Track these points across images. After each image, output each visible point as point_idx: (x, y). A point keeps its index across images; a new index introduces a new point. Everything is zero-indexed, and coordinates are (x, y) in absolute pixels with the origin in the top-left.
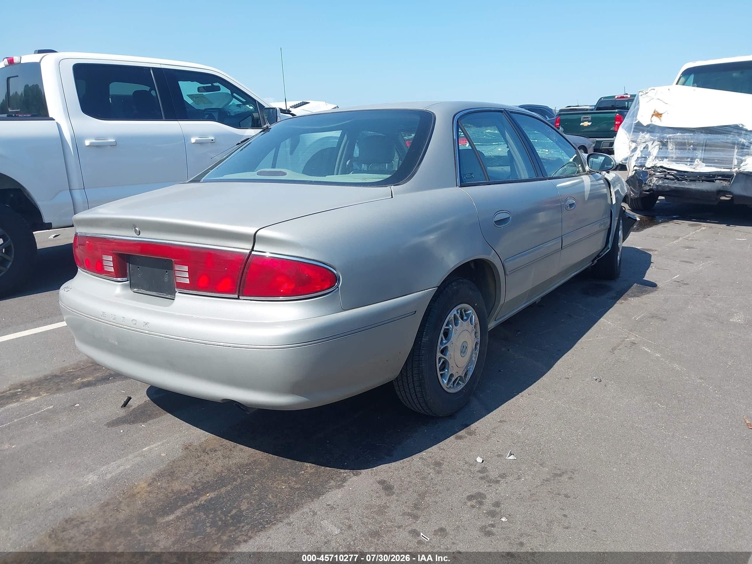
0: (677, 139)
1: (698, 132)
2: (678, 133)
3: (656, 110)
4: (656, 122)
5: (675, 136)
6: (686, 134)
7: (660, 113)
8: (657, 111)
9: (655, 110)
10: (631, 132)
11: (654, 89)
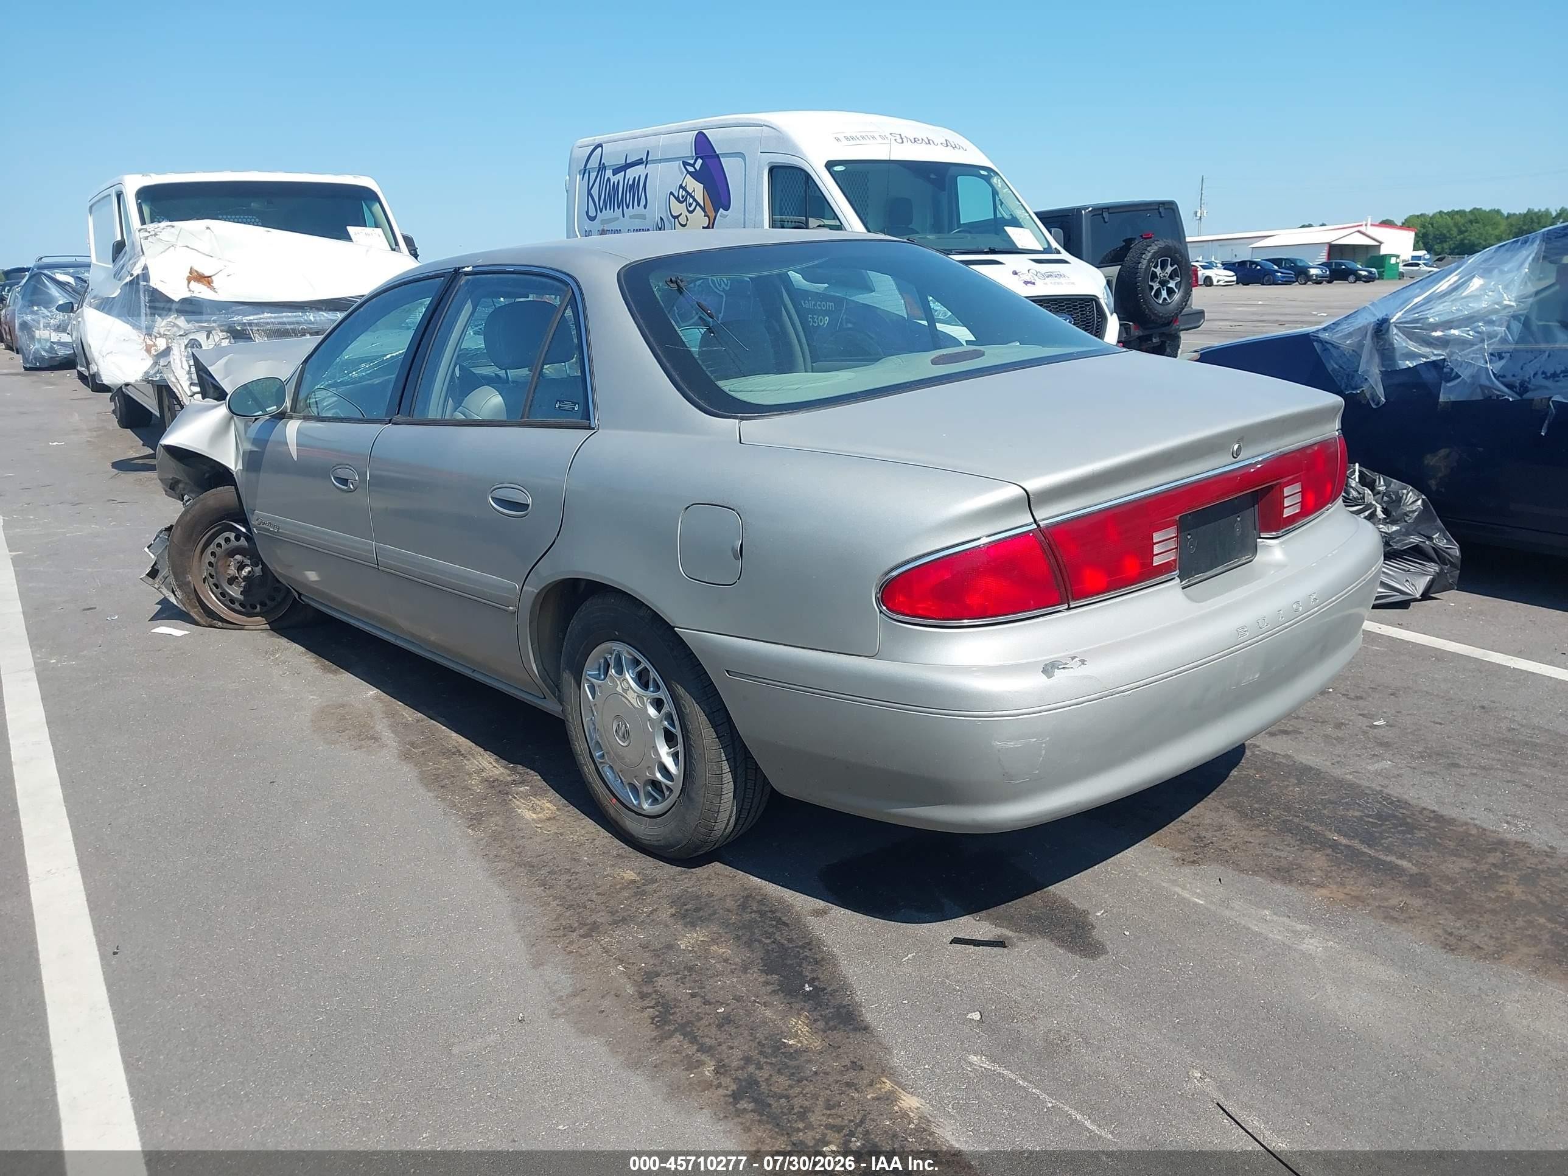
0: (268, 324)
1: (311, 308)
2: (263, 313)
3: (196, 268)
4: (201, 291)
5: (260, 319)
6: (284, 314)
7: (207, 274)
8: (196, 271)
9: (191, 268)
10: (139, 315)
11: (173, 227)
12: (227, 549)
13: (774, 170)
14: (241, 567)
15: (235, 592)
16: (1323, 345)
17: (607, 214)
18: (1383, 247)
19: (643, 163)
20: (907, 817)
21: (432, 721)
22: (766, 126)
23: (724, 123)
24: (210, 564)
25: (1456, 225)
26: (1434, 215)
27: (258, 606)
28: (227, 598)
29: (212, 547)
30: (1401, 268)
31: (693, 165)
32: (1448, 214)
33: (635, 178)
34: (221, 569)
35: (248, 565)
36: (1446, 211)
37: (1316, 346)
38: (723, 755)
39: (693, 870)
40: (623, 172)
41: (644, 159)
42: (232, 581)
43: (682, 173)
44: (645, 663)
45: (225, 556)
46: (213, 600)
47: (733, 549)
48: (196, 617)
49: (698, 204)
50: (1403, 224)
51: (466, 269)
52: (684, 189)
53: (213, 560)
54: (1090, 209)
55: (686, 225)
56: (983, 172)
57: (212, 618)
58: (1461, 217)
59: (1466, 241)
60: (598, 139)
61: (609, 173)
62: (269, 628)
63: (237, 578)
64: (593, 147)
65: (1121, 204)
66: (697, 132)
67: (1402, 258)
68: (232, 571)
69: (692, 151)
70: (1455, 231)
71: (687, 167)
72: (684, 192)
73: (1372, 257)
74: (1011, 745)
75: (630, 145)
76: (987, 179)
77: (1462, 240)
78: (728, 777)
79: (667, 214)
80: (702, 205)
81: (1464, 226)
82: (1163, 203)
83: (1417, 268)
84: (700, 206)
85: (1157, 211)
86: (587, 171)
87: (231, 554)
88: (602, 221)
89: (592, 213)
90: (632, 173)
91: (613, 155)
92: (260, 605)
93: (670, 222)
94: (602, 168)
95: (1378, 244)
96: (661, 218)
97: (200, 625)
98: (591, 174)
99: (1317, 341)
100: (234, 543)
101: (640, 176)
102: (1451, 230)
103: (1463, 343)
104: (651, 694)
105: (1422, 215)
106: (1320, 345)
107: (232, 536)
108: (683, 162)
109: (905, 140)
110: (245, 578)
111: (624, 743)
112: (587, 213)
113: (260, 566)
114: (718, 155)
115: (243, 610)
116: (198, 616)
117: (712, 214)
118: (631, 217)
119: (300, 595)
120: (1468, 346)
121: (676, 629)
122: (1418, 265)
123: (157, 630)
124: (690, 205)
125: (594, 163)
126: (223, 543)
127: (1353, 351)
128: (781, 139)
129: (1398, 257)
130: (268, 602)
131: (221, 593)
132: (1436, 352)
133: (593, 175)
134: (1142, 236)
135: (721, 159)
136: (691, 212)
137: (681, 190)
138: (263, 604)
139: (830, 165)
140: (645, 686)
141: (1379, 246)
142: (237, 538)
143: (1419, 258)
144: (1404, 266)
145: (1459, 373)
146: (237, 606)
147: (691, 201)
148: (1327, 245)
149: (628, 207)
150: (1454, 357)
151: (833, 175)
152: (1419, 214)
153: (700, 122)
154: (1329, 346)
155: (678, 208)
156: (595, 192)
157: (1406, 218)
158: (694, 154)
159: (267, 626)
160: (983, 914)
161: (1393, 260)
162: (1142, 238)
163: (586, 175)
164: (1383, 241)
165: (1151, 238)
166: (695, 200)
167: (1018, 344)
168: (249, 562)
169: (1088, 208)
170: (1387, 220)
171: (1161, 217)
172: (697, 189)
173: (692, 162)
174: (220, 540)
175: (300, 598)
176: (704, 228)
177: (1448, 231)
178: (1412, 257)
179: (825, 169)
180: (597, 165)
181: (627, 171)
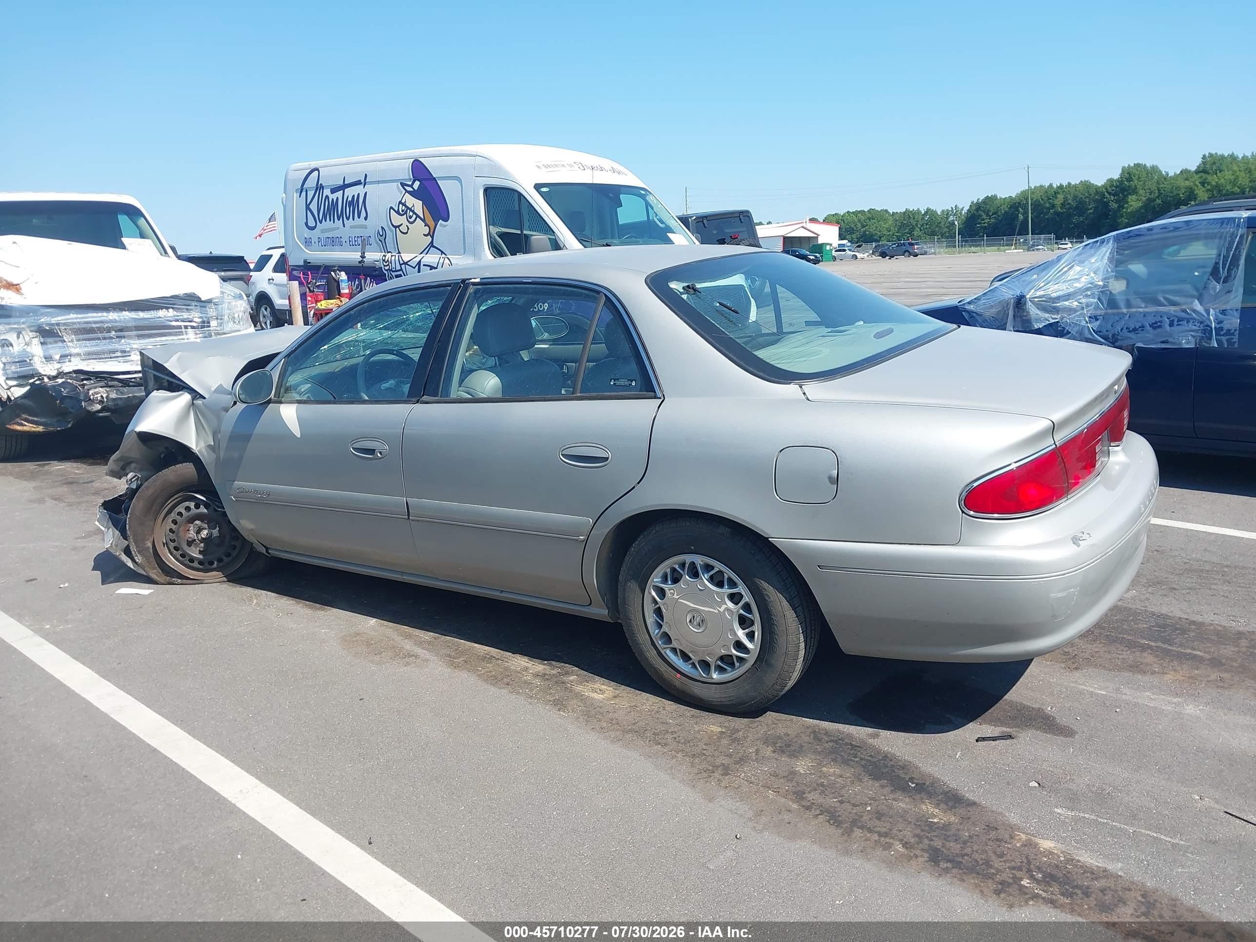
0: (74, 323)
1: (114, 309)
4: (11, 298)
5: (67, 319)
7: (15, 282)
8: (6, 280)
12: (187, 517)
13: (488, 191)
14: (198, 532)
15: (194, 553)
16: (970, 314)
17: (328, 224)
18: (819, 238)
19: (361, 183)
20: (965, 656)
21: (446, 637)
22: (479, 156)
23: (438, 153)
24: (171, 530)
25: (859, 221)
26: (844, 214)
27: (216, 563)
28: (187, 558)
29: (173, 515)
30: (834, 253)
31: (411, 186)
32: (853, 213)
33: (354, 196)
34: (181, 534)
35: (205, 529)
36: (851, 211)
37: (964, 315)
38: (800, 629)
39: (758, 719)
40: (342, 191)
41: (363, 181)
42: (190, 543)
43: (401, 192)
44: (718, 566)
45: (185, 523)
46: (172, 561)
47: (830, 478)
48: (154, 577)
49: (418, 216)
50: (824, 221)
51: (473, 280)
52: (404, 205)
53: (174, 527)
54: (694, 218)
55: (407, 233)
56: (643, 192)
57: (171, 576)
58: (862, 215)
59: (867, 233)
60: (314, 164)
61: (327, 192)
62: (226, 580)
63: (195, 540)
64: (309, 170)
65: (719, 212)
66: (413, 160)
67: (833, 245)
68: (192, 534)
69: (409, 175)
70: (859, 225)
71: (406, 187)
72: (404, 207)
73: (814, 245)
74: (1060, 595)
75: (347, 169)
76: (643, 197)
77: (864, 232)
78: (802, 645)
79: (388, 224)
80: (422, 217)
81: (865, 222)
82: (742, 212)
83: (844, 253)
84: (420, 218)
85: (738, 218)
86: (304, 190)
87: (191, 520)
88: (321, 230)
89: (311, 223)
90: (350, 192)
91: (331, 177)
92: (217, 561)
93: (392, 231)
94: (319, 188)
95: (816, 236)
96: (382, 227)
97: (158, 584)
98: (308, 192)
99: (964, 311)
100: (194, 511)
101: (359, 194)
102: (857, 225)
103: (1071, 310)
104: (727, 590)
105: (836, 214)
106: (967, 313)
107: (192, 505)
108: (401, 183)
109: (586, 168)
110: (203, 540)
111: (698, 629)
112: (306, 224)
113: (218, 529)
114: (434, 178)
115: (201, 567)
116: (157, 575)
117: (431, 223)
118: (351, 227)
119: (267, 549)
120: (1073, 312)
121: (770, 539)
122: (844, 250)
123: (118, 592)
124: (411, 217)
125: (311, 183)
126: (183, 511)
127: (993, 317)
128: (495, 167)
129: (831, 245)
130: (224, 558)
131: (181, 555)
132: (1053, 316)
133: (311, 194)
134: (731, 237)
135: (438, 181)
136: (411, 223)
137: (401, 205)
138: (220, 560)
139: (538, 187)
140: (720, 585)
141: (817, 238)
142: (197, 507)
143: (844, 245)
144: (836, 251)
145: (1070, 330)
146: (196, 564)
147: (411, 214)
148: (782, 238)
149: (348, 219)
150: (1065, 320)
151: (541, 193)
152: (834, 213)
153: (416, 153)
154: (974, 315)
155: (397, 220)
156: (314, 207)
157: (825, 216)
158: (412, 177)
159: (225, 579)
160: (979, 720)
161: (828, 248)
162: (732, 238)
163: (304, 193)
164: (819, 234)
165: (737, 238)
166: (414, 213)
167: (863, 322)
168: (206, 526)
169: (693, 217)
170: (813, 218)
171: (742, 222)
172: (417, 205)
173: (410, 183)
174: (181, 508)
175: (267, 552)
176: (424, 235)
177: (855, 226)
178: (839, 245)
179: (534, 190)
180: (315, 185)
181: (346, 190)
